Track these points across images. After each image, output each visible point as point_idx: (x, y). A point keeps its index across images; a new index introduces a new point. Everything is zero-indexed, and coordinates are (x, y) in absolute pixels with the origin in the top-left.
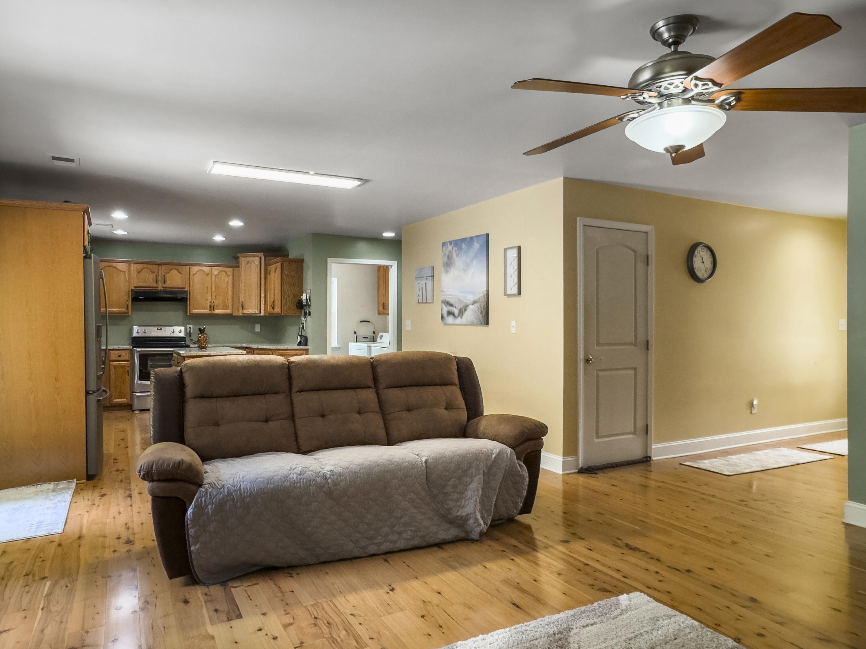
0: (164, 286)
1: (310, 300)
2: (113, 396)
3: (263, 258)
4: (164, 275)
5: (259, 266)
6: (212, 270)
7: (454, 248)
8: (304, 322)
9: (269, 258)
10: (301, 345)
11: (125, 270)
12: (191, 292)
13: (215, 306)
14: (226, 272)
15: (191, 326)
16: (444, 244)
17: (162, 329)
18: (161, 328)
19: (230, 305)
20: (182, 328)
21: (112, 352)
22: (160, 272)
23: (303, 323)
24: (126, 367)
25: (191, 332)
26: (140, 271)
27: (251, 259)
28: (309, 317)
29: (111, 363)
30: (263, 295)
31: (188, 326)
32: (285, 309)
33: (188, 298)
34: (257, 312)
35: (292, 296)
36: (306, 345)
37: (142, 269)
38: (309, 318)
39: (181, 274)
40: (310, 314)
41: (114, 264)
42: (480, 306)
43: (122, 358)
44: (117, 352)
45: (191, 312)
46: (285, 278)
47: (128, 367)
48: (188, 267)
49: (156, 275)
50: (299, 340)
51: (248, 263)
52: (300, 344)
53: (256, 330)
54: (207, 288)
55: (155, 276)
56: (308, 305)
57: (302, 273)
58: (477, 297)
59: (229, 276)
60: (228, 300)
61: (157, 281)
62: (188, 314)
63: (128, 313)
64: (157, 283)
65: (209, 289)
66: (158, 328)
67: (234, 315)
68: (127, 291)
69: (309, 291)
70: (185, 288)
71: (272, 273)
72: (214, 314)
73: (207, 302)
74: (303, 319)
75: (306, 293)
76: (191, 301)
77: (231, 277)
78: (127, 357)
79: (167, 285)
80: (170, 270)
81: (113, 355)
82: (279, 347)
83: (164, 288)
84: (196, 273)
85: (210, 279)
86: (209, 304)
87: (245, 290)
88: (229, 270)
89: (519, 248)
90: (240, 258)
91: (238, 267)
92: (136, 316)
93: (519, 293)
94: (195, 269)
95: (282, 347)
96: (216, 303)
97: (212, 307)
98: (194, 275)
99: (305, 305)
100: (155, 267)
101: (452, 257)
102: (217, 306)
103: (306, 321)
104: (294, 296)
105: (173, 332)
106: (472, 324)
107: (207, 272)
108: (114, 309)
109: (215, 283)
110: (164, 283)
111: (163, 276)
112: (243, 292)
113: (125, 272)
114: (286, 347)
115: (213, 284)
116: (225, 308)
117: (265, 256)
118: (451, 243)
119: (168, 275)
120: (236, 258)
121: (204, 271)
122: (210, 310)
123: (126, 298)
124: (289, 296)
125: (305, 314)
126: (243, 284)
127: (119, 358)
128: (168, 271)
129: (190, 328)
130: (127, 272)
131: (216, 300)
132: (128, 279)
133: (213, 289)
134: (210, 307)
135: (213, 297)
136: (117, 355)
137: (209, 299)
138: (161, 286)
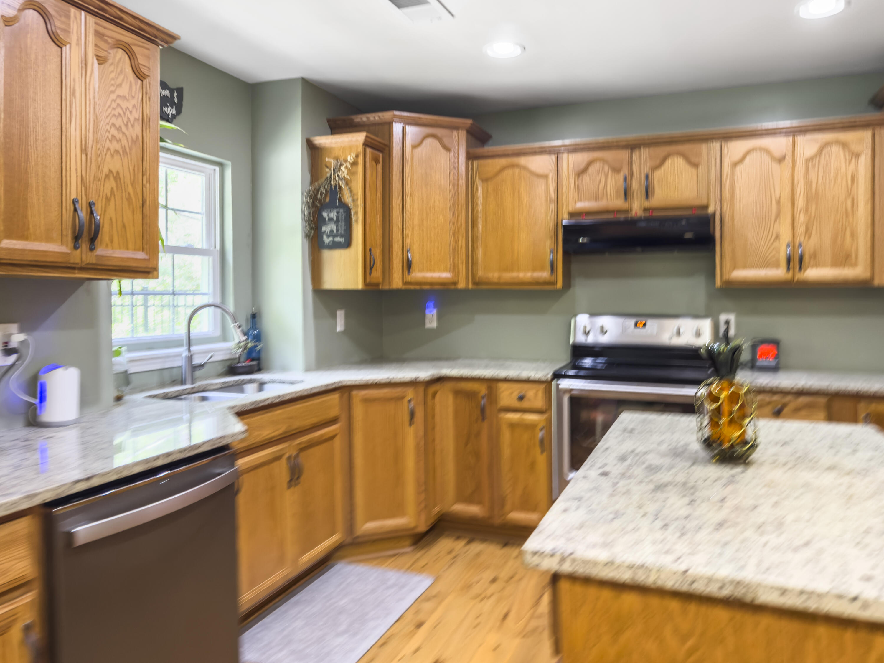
0: (647, 204)
2: (508, 503)
4: (647, 177)
6: (794, 145)
11: (546, 172)
12: (727, 219)
13: (806, 259)
14: (846, 145)
15: (731, 317)
17: (646, 322)
19: (861, 251)
20: (706, 325)
21: (503, 386)
22: (635, 168)
25: (732, 332)
26: (584, 170)
29: (502, 415)
31: (722, 317)
33: (718, 235)
37: (589, 164)
39: (695, 165)
41: (523, 161)
43: (525, 404)
44: (517, 386)
45: (727, 278)
47: (542, 428)
48: (715, 146)
49: (625, 179)
54: (778, 202)
55: (622, 180)
59: (857, 155)
60: (853, 235)
61: (627, 193)
62: (719, 283)
63: (554, 283)
64: (626, 200)
65: (786, 205)
66: (636, 323)
67: (876, 283)
68: (552, 224)
70: (707, 207)
72: (801, 282)
73: (776, 244)
76: (726, 245)
77: (864, 161)
78: (539, 402)
79: (654, 202)
80: (665, 160)
81: (506, 396)
83: (645, 210)
84: (741, 160)
85: (787, 174)
86: (783, 252)
88: (859, 138)
92: (579, 288)
94: (738, 147)
96: (808, 247)
97: (796, 261)
98: (736, 163)
100: (624, 154)
102: (814, 256)
105: (678, 333)
107: (777, 154)
108: (521, 274)
109: (808, 184)
110: (647, 198)
111: (643, 177)
113: (546, 177)
115: (800, 190)
116: (843, 260)
119: (658, 175)
121: (767, 151)
122: (788, 270)
123: (548, 244)
127: (516, 404)
128: (658, 162)
129: (727, 323)
130: (552, 175)
131: (810, 237)
132: (553, 195)
133: (800, 203)
134: (789, 260)
135: (801, 229)
136: (515, 395)
137: (786, 236)
138: (636, 207)
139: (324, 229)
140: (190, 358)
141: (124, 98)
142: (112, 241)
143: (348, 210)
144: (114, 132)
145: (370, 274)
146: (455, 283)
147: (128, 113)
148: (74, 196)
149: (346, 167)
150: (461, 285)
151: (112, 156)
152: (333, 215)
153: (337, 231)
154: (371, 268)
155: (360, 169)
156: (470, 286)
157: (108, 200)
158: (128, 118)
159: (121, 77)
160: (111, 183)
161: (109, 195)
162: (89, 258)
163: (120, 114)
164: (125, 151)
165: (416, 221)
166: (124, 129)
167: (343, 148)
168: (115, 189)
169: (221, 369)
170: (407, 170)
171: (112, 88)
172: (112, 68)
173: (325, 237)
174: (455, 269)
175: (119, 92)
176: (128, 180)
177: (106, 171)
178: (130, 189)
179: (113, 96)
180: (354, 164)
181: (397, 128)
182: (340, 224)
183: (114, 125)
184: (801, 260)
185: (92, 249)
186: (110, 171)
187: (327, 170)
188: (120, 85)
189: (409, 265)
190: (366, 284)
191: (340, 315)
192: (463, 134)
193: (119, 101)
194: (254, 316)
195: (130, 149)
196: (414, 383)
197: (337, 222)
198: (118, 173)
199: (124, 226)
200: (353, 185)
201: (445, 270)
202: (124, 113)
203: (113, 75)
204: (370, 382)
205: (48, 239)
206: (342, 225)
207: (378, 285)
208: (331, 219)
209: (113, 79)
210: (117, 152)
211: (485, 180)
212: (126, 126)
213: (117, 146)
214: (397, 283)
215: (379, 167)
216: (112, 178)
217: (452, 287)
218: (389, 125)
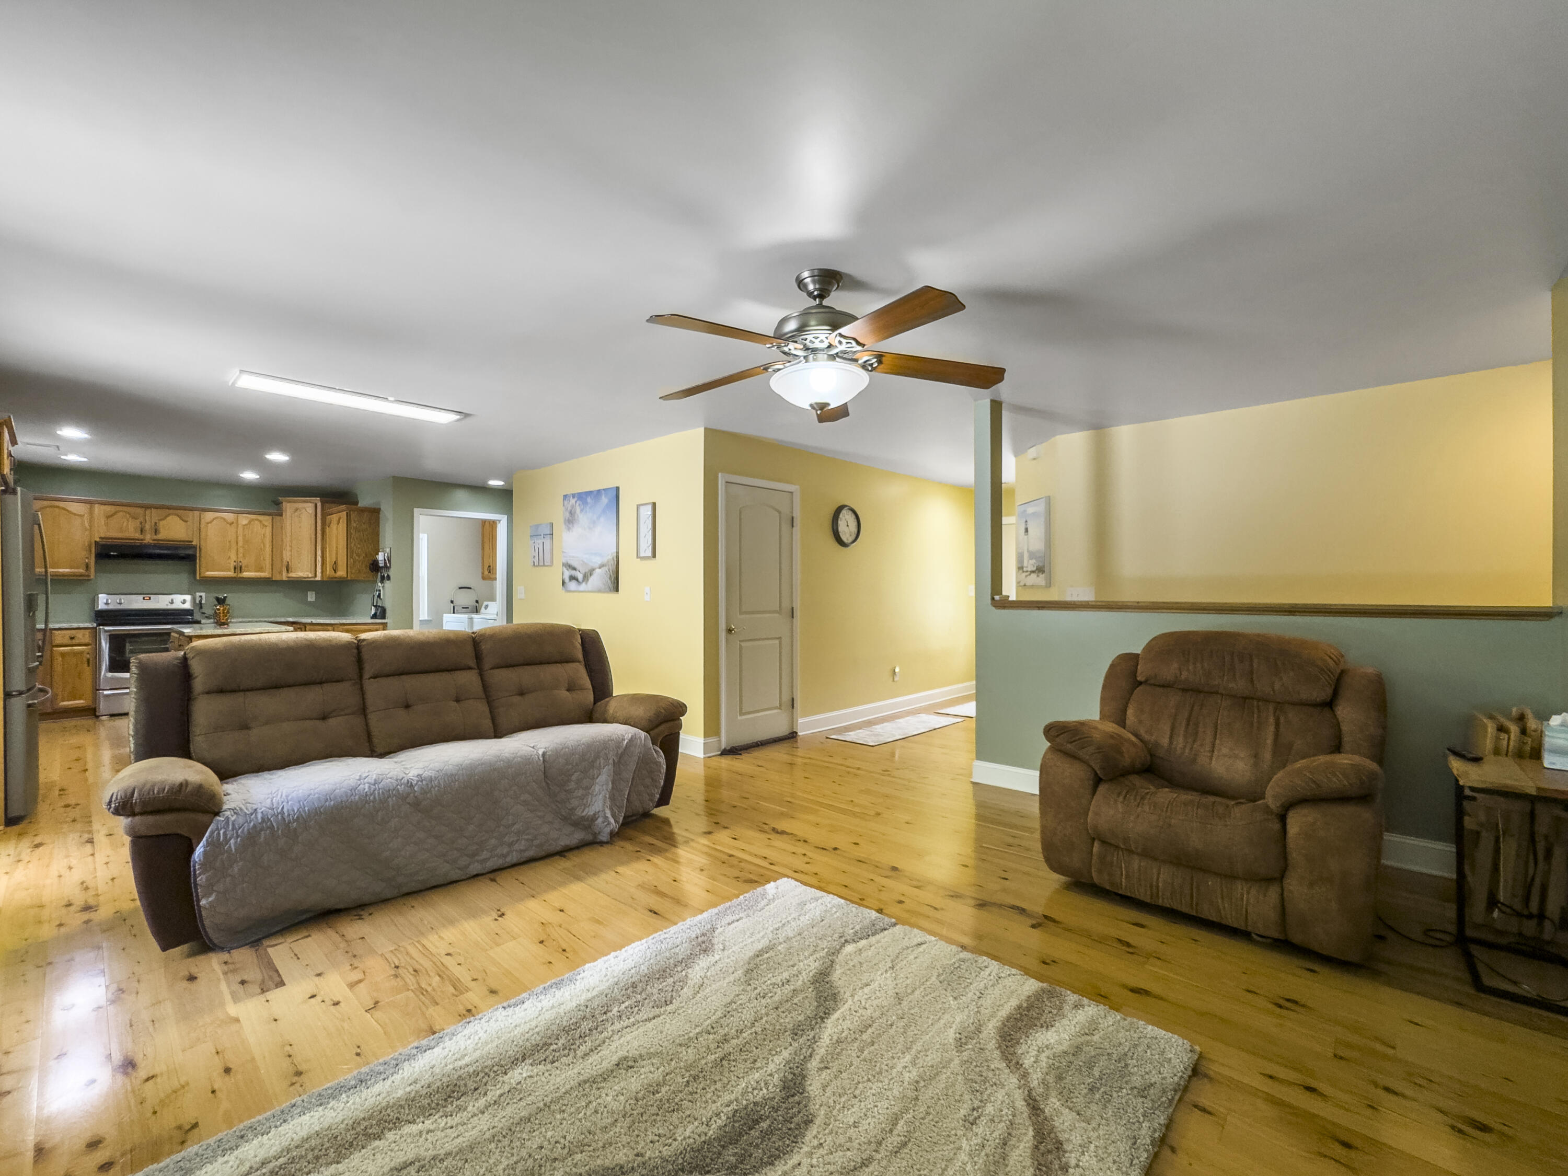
0: (155, 537)
1: (389, 561)
2: (60, 697)
3: (319, 505)
4: (156, 523)
5: (313, 516)
6: (237, 518)
7: (578, 502)
8: (381, 588)
9: (327, 505)
10: (376, 618)
11: (82, 513)
12: (203, 548)
13: (243, 568)
14: (260, 521)
15: (203, 594)
16: (565, 497)
17: (152, 598)
18: (150, 598)
19: (267, 566)
20: (188, 598)
21: (57, 633)
22: (147, 518)
23: (380, 590)
24: (85, 655)
25: (203, 602)
26: (112, 516)
27: (300, 505)
28: (388, 582)
29: (55, 649)
30: (319, 553)
31: (198, 594)
32: (353, 571)
33: (198, 555)
34: (310, 576)
35: (364, 555)
36: (383, 617)
37: (116, 513)
38: (387, 584)
39: (186, 521)
40: (389, 578)
41: (62, 504)
42: (609, 570)
43: (74, 642)
44: (69, 632)
45: (202, 575)
46: (353, 531)
47: (88, 653)
48: (197, 513)
49: (141, 523)
50: (373, 612)
51: (297, 510)
52: (374, 616)
53: (309, 599)
54: (229, 542)
55: (139, 524)
56: (387, 567)
57: (378, 525)
58: (605, 560)
59: (266, 526)
60: (264, 559)
61: (142, 531)
62: (198, 578)
63: (89, 576)
64: (142, 534)
65: (234, 545)
66: (144, 598)
67: (274, 579)
68: (87, 544)
69: (388, 550)
70: (192, 542)
71: (334, 526)
72: (240, 578)
73: (230, 561)
74: (380, 584)
75: (383, 551)
76: (202, 559)
77: (269, 530)
78: (87, 640)
79: (159, 537)
80: (167, 517)
81: (59, 638)
82: (344, 621)
83: (154, 540)
84: (210, 522)
85: (234, 530)
86: (232, 564)
87: (291, 546)
88: (267, 520)
89: (654, 505)
90: (284, 504)
91: (281, 515)
92: (104, 580)
93: (654, 556)
94: (209, 516)
95: (348, 622)
96: (244, 563)
97: (238, 568)
98: (208, 523)
99: (382, 567)
100: (139, 511)
101: (575, 512)
102: (247, 567)
103: (383, 587)
104: (366, 555)
105: (172, 602)
106: (599, 591)
107: (229, 521)
108: (61, 570)
109: (244, 536)
110: (156, 534)
111: (153, 524)
112: (288, 548)
113: (81, 516)
114: (354, 621)
115: (240, 538)
116: (260, 569)
117: (323, 503)
118: (574, 496)
119: (162, 523)
120: (278, 504)
121: (224, 519)
122: (235, 573)
123: (84, 554)
124: (358, 555)
125: (383, 579)
126: (289, 539)
127: (70, 642)
128: (162, 517)
129: (200, 597)
130: (86, 515)
131: (245, 559)
132: (88, 526)
133: (240, 543)
134: (235, 568)
135: (241, 555)
136: (67, 637)
137: (234, 558)
138: (148, 538)
184: (241, 567)
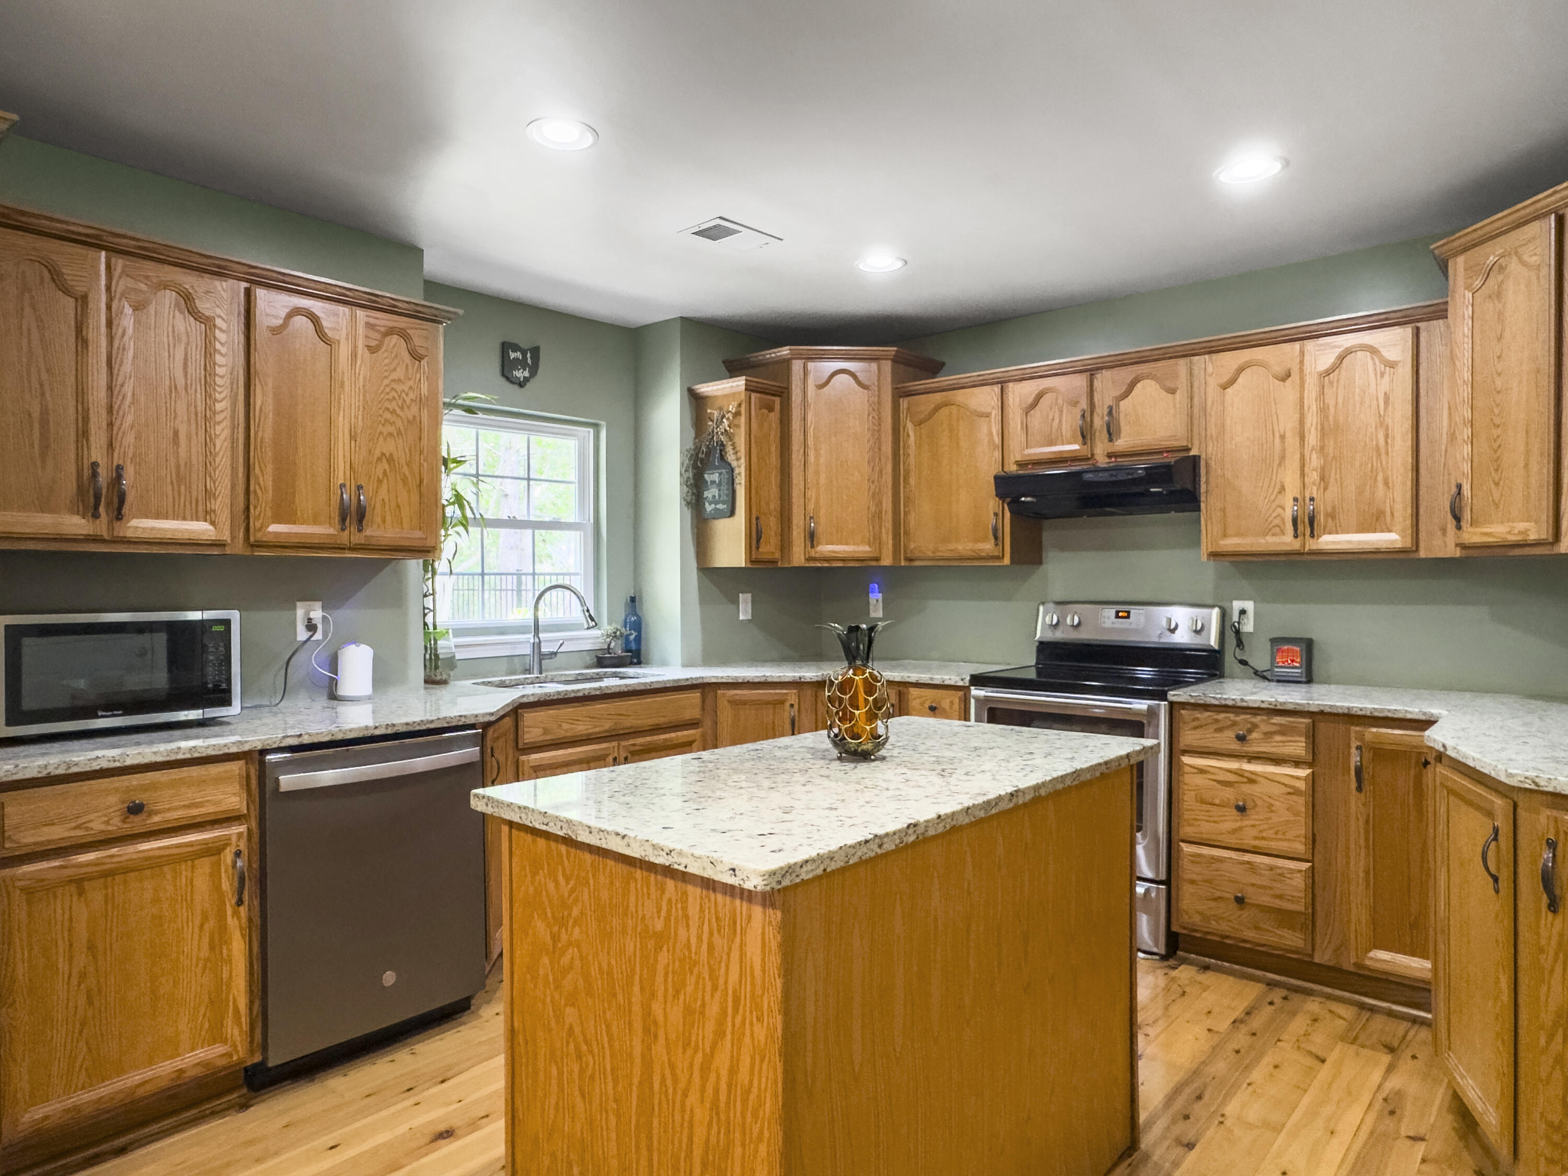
0: (1111, 447)
4: (1112, 409)
5: (1544, 278)
6: (1302, 353)
11: (988, 410)
12: (1215, 464)
13: (1321, 518)
14: (1376, 352)
15: (1250, 606)
17: (1132, 611)
18: (1129, 612)
19: (1398, 507)
22: (1096, 400)
26: (1035, 405)
31: (1237, 606)
33: (1203, 486)
34: (1533, 536)
37: (1040, 396)
39: (1172, 391)
41: (961, 396)
44: (926, 694)
45: (1224, 548)
48: (1196, 362)
49: (1084, 414)
54: (1283, 437)
55: (1080, 416)
59: (1392, 365)
60: (1386, 483)
61: (1086, 434)
63: (999, 558)
64: (1084, 444)
65: (1292, 442)
66: (1117, 612)
67: (1422, 554)
72: (1312, 553)
73: (1281, 500)
76: (1212, 501)
77: (1403, 376)
78: (956, 715)
79: (1121, 444)
80: (1134, 385)
83: (1109, 456)
84: (1231, 382)
85: (1294, 396)
86: (1290, 510)
87: (1473, 424)
88: (1395, 339)
90: (1453, 259)
91: (1443, 310)
94: (1227, 361)
96: (1324, 502)
97: (1306, 521)
98: (1226, 386)
100: (1083, 382)
102: (1332, 515)
105: (1172, 628)
107: (1280, 368)
109: (1323, 410)
110: (1111, 440)
111: (1106, 410)
113: (988, 415)
115: (1312, 420)
116: (1374, 521)
119: (1124, 406)
121: (1267, 364)
122: (1296, 536)
123: (992, 503)
128: (1124, 389)
129: (1243, 612)
130: (995, 414)
131: (1325, 489)
132: (997, 440)
133: (1312, 438)
134: (1297, 522)
135: (1313, 476)
136: (929, 704)
137: (1292, 490)
138: (1101, 452)
139: (706, 494)
140: (537, 646)
141: (399, 381)
142: (384, 521)
143: (732, 470)
144: (388, 415)
145: (758, 548)
146: (877, 559)
147: (403, 394)
148: (341, 481)
149: (728, 419)
150: (887, 561)
151: (385, 439)
152: (715, 477)
153: (720, 496)
154: (758, 541)
155: (743, 420)
156: (903, 563)
157: (380, 481)
158: (404, 401)
159: (396, 361)
160: (385, 465)
161: (381, 477)
162: (357, 538)
163: (394, 398)
164: (399, 433)
165: (823, 480)
166: (399, 411)
167: (726, 396)
168: (388, 471)
169: (589, 659)
170: (810, 416)
171: (386, 374)
172: (385, 355)
173: (707, 504)
174: (876, 540)
175: (394, 376)
176: (403, 461)
177: (377, 453)
178: (405, 470)
179: (386, 382)
180: (737, 414)
181: (797, 365)
182: (722, 488)
183: (387, 409)
184: (1313, 520)
185: (360, 531)
186: (384, 454)
187: (710, 423)
188: (395, 369)
189: (812, 537)
190: (751, 559)
191: (745, 599)
192: (887, 366)
193: (395, 386)
194: (633, 600)
195: (406, 430)
196: (797, 684)
197: (719, 485)
198: (391, 455)
199: (398, 506)
200: (736, 440)
201: (862, 542)
202: (399, 396)
203: (387, 361)
204: (740, 681)
205: (315, 522)
206: (724, 487)
207: (775, 562)
208: (713, 482)
209: (387, 365)
210: (391, 434)
211: (919, 424)
212: (402, 408)
213: (392, 429)
214: (798, 558)
215: (774, 416)
216: (384, 461)
217: (874, 563)
218: (786, 363)
